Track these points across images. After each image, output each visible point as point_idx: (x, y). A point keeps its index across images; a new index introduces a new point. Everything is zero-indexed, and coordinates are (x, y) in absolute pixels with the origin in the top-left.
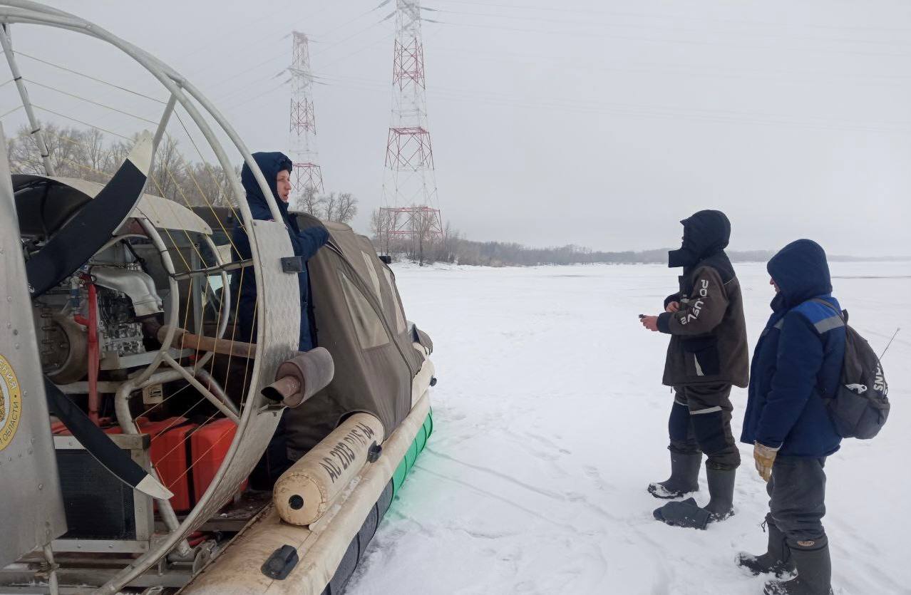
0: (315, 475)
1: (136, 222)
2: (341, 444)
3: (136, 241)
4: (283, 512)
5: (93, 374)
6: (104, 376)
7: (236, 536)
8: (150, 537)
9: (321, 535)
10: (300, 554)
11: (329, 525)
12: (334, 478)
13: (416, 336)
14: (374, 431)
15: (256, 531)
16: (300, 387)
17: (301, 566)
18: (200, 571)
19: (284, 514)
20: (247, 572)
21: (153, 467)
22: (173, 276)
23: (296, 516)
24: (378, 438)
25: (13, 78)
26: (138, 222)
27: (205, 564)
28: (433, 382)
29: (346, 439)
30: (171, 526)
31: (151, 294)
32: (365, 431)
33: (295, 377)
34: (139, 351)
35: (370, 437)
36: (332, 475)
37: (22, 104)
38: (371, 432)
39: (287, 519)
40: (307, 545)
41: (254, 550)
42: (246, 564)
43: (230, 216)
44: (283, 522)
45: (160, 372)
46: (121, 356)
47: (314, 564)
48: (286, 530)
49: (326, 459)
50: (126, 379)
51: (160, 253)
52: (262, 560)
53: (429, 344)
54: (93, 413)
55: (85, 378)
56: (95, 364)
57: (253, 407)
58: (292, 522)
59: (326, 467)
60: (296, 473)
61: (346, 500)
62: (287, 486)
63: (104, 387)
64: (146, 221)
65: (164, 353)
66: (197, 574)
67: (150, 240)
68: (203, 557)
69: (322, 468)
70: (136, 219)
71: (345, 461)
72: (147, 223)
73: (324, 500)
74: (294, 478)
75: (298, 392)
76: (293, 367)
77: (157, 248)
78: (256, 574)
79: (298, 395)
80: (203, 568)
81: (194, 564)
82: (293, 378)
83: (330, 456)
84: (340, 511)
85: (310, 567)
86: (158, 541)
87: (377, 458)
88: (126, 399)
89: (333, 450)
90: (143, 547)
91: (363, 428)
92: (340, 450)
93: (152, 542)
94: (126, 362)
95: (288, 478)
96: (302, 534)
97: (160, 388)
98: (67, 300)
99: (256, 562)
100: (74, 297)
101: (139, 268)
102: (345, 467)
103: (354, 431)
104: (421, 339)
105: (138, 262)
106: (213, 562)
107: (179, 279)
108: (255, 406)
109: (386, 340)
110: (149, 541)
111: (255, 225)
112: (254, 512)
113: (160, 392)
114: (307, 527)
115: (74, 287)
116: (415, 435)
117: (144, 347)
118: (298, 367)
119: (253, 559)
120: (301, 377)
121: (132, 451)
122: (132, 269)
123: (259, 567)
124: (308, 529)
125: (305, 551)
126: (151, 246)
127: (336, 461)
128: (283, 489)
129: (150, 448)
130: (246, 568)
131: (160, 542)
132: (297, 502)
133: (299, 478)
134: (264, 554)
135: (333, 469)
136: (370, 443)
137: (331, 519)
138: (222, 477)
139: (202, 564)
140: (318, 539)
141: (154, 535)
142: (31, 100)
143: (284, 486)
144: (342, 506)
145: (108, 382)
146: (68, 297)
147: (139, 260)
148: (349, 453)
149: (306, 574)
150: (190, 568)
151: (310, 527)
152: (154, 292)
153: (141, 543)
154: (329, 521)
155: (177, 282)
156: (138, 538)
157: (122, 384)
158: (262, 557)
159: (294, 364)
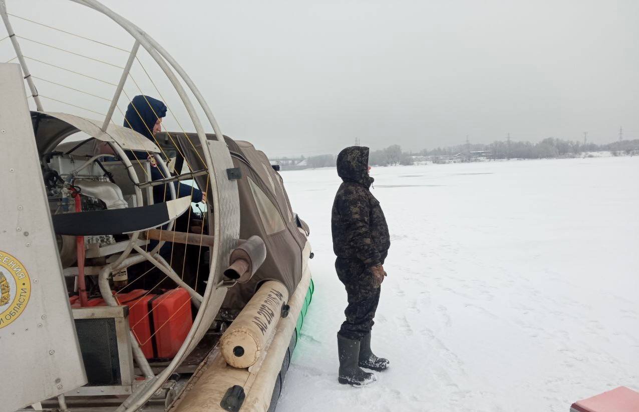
0: (251, 330)
1: (108, 145)
2: (263, 305)
3: (106, 159)
4: (229, 359)
5: (81, 262)
6: (89, 262)
7: (192, 377)
8: (132, 382)
9: (257, 376)
10: (246, 392)
11: (261, 367)
12: (264, 331)
13: (299, 223)
14: (282, 294)
15: (209, 374)
16: (249, 267)
17: (248, 400)
18: (170, 406)
19: (230, 360)
20: (211, 408)
21: (130, 330)
22: (138, 185)
23: (240, 361)
24: (285, 299)
25: (8, 35)
26: (110, 145)
27: (173, 401)
28: (312, 255)
29: (266, 301)
30: (146, 373)
31: (120, 199)
32: (277, 295)
33: (245, 260)
34: (111, 242)
35: (281, 299)
36: (262, 330)
37: (16, 56)
38: (281, 295)
39: (232, 364)
40: (249, 384)
41: (211, 390)
42: (208, 402)
43: (167, 139)
44: (229, 366)
45: (131, 256)
46: (100, 247)
47: (257, 399)
48: (232, 373)
49: (256, 318)
50: (106, 264)
51: (127, 168)
52: (219, 397)
53: (306, 228)
54: (83, 291)
55: (75, 264)
56: (82, 254)
57: (214, 284)
58: (236, 366)
59: (257, 324)
60: (237, 330)
61: (270, 347)
62: (231, 339)
63: (88, 271)
64: (115, 143)
65: (133, 243)
66: (168, 408)
67: (119, 158)
68: (171, 395)
69: (255, 325)
70: (108, 143)
71: (269, 319)
72: (116, 146)
73: (259, 348)
74: (235, 334)
75: (247, 271)
76: (243, 252)
77: (125, 164)
78: (217, 409)
79: (248, 274)
80: (172, 403)
81: (166, 400)
82: (243, 261)
83: (258, 315)
84: (267, 355)
85: (255, 402)
86: (138, 386)
87: (287, 314)
88: (107, 279)
89: (259, 311)
90: (127, 390)
91: (276, 293)
92: (264, 310)
93: (134, 386)
94: (105, 251)
95: (231, 334)
96: (243, 376)
97: (126, 270)
98: (58, 206)
99: (215, 400)
100: (64, 204)
101: (108, 179)
102: (269, 322)
103: (270, 295)
104: (302, 225)
105: (107, 175)
106: (179, 398)
107: (142, 187)
108: (215, 283)
109: (283, 228)
110: (132, 385)
111: (209, 144)
112: (202, 358)
113: (125, 272)
114: (247, 369)
115: (64, 196)
116: (305, 295)
117: (114, 239)
118: (246, 252)
119: (213, 397)
120: (249, 260)
121: (116, 319)
122: (103, 180)
123: (219, 403)
124: (248, 371)
125: (248, 388)
126: (120, 162)
127: (263, 319)
128: (229, 341)
129: (128, 316)
130: (209, 405)
131: (140, 386)
132: (239, 351)
133: (240, 334)
134: (220, 392)
135: (262, 326)
136: (281, 303)
137: (261, 362)
138: (193, 338)
139: (171, 401)
140: (256, 378)
141: (135, 381)
142: (23, 53)
143: (228, 340)
144: (267, 351)
145: (91, 267)
146: (59, 204)
147: (108, 174)
148: (270, 312)
149: (253, 406)
150: (163, 404)
151: (250, 369)
152: (122, 198)
153: (124, 388)
154: (260, 364)
155: (141, 190)
156: (122, 384)
157: (102, 268)
158: (218, 395)
159: (242, 250)
